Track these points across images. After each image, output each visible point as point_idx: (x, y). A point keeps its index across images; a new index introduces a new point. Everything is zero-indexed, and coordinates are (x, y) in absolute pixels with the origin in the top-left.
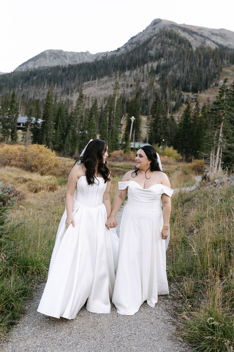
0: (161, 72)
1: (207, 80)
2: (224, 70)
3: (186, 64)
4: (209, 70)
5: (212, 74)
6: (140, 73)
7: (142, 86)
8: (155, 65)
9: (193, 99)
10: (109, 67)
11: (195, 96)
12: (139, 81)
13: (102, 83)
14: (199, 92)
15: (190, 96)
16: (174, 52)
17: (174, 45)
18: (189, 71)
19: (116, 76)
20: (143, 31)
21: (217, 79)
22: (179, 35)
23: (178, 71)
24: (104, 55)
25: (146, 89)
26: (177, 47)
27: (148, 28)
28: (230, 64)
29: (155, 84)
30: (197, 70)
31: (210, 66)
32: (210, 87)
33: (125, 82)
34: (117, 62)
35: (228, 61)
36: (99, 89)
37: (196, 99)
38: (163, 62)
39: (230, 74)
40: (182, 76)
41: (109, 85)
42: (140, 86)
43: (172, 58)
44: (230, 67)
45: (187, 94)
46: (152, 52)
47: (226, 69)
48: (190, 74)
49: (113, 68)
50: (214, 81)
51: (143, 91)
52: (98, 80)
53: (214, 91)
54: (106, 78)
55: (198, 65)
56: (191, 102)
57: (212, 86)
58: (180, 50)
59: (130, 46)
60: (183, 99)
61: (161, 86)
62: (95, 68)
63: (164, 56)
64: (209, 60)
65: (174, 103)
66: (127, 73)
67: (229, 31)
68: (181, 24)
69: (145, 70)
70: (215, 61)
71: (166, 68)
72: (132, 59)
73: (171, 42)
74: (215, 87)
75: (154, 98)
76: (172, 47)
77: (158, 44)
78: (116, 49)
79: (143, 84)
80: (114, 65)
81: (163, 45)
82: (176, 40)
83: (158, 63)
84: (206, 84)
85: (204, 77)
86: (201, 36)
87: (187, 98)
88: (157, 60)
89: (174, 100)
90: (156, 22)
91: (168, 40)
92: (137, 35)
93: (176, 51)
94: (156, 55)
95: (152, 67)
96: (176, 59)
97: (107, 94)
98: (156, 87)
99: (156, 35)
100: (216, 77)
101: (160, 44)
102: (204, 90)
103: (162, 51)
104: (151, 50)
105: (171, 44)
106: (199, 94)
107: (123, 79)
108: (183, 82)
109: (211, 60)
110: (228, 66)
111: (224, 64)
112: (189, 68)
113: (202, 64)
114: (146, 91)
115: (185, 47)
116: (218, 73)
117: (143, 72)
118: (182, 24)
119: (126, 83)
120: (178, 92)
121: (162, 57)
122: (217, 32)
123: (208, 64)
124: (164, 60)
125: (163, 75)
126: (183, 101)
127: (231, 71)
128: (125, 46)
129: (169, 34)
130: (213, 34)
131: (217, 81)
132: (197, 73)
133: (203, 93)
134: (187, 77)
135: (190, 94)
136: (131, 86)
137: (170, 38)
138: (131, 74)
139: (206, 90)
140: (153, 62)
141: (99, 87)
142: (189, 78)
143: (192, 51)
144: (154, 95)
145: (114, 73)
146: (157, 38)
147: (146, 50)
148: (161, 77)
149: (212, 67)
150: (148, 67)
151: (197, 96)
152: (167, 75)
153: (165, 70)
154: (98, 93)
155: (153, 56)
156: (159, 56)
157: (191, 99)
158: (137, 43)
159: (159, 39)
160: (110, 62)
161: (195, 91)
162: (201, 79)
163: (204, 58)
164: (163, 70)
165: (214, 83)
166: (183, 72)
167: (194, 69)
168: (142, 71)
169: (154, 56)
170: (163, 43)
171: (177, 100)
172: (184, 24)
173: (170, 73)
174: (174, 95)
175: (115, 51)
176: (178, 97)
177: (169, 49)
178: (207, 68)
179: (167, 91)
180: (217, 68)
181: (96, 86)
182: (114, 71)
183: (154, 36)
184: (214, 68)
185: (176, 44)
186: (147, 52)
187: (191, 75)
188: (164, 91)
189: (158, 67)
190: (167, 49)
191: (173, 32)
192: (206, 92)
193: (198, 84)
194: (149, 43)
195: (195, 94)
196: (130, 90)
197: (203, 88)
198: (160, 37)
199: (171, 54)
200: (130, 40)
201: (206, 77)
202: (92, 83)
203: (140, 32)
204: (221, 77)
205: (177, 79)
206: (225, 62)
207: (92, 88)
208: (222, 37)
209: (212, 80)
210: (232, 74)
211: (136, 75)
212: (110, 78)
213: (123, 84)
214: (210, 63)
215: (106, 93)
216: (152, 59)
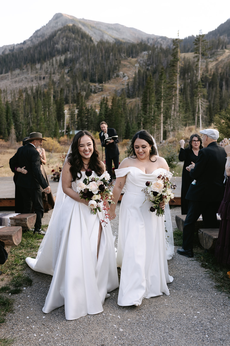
0: (69, 65)
1: (109, 72)
2: (122, 62)
3: (90, 57)
4: (110, 63)
5: (113, 66)
6: (50, 66)
7: (54, 78)
8: (63, 58)
9: (99, 89)
10: (19, 60)
11: (100, 86)
12: (50, 74)
13: (15, 76)
14: (104, 82)
15: (97, 86)
16: (78, 46)
17: (78, 40)
18: (93, 63)
19: (28, 69)
20: (47, 24)
21: (117, 70)
22: (81, 30)
23: (84, 64)
24: (11, 47)
25: (58, 82)
26: (80, 42)
27: (50, 22)
28: (127, 57)
29: (65, 76)
30: (100, 63)
31: (111, 59)
32: (112, 77)
33: (37, 74)
34: (26, 55)
35: (125, 54)
36: (14, 82)
37: (101, 89)
38: (69, 55)
39: (128, 66)
40: (88, 68)
41: (23, 78)
42: (52, 79)
43: (77, 51)
44: (127, 60)
45: (94, 84)
46: (59, 46)
47: (124, 62)
48: (95, 66)
49: (23, 61)
50: (115, 73)
51: (55, 83)
52: (11, 73)
53: (116, 81)
54: (17, 71)
55: (100, 59)
56: (98, 91)
57: (114, 76)
58: (83, 44)
59: (35, 39)
60: (91, 89)
61: (71, 78)
62: (5, 61)
63: (70, 49)
64: (110, 54)
65: (85, 93)
66: (38, 66)
67: (123, 26)
68: (80, 19)
69: (54, 62)
70: (115, 55)
71: (73, 61)
72: (40, 53)
73: (75, 37)
74: (117, 78)
75: (66, 89)
76: (76, 41)
77: (63, 38)
78: (22, 42)
79: (54, 76)
80: (23, 58)
81: (68, 39)
82: (79, 35)
83: (65, 57)
84: (109, 76)
85: (107, 69)
86: (99, 30)
87: (94, 88)
88: (64, 54)
89: (84, 90)
90: (58, 16)
91: (72, 35)
92: (41, 29)
93: (80, 45)
94: (62, 49)
95: (60, 61)
96: (81, 53)
97: (22, 87)
98: (66, 79)
99: (60, 30)
100: (116, 69)
101: (65, 39)
102: (108, 81)
103: (67, 45)
104: (57, 44)
105: (75, 39)
106: (104, 85)
107: (35, 72)
108: (89, 74)
109: (111, 54)
110: (125, 59)
111: (122, 58)
112: (93, 62)
113: (104, 57)
114: (59, 83)
115: (87, 41)
116: (117, 66)
117: (53, 65)
118: (82, 18)
119: (39, 76)
120: (86, 83)
121: (68, 51)
122: (113, 27)
123: (109, 57)
124: (70, 53)
125: (71, 68)
126: (91, 91)
127: (128, 63)
128: (30, 39)
129: (72, 29)
130: (109, 28)
131: (118, 72)
132: (101, 66)
133: (107, 83)
134: (93, 69)
135: (97, 84)
136: (44, 78)
137: (73, 33)
138: (42, 67)
139: (109, 81)
140: (60, 56)
141: (13, 80)
142: (95, 70)
143: (94, 45)
144: (67, 87)
145: (25, 66)
146: (62, 33)
147: (53, 44)
148: (69, 69)
149: (112, 61)
150: (56, 60)
151: (102, 86)
152: (74, 68)
153: (72, 63)
154: (13, 85)
155: (59, 50)
156: (65, 50)
157: (98, 89)
158: (42, 36)
159: (63, 33)
160: (19, 55)
161: (100, 81)
162: (105, 71)
163: (105, 52)
164: (70, 63)
165: (115, 74)
166: (89, 64)
167: (98, 62)
168: (51, 64)
169: (61, 50)
170: (67, 38)
171: (87, 91)
172: (83, 19)
173: (77, 65)
174: (83, 86)
175: (21, 43)
176: (87, 88)
177: (73, 43)
178: (109, 61)
179: (78, 83)
180: (116, 61)
181: (10, 79)
182: (25, 64)
183: (58, 31)
184: (114, 61)
185: (79, 39)
186: (53, 46)
187: (96, 68)
188: (74, 83)
189: (66, 60)
190: (72, 44)
191: (76, 27)
192: (110, 82)
193: (102, 76)
194: (55, 37)
195: (101, 85)
196: (43, 82)
197: (107, 79)
198: (64, 32)
199: (75, 48)
200: (35, 33)
201: (109, 69)
202: (5, 76)
203: (43, 26)
204: (120, 69)
205: (84, 71)
206: (123, 55)
207: (6, 81)
208: (117, 31)
209: (113, 71)
210: (129, 66)
211: (47, 68)
212: (22, 71)
213: (35, 76)
214: (111, 57)
215: (21, 85)
216: (60, 53)
